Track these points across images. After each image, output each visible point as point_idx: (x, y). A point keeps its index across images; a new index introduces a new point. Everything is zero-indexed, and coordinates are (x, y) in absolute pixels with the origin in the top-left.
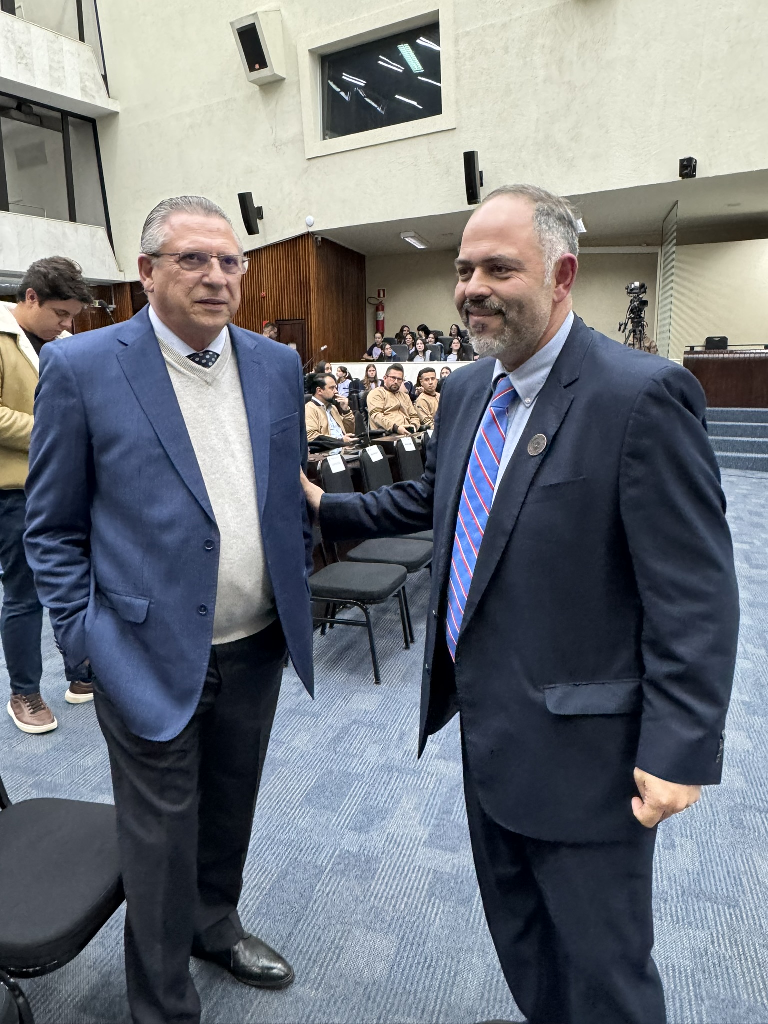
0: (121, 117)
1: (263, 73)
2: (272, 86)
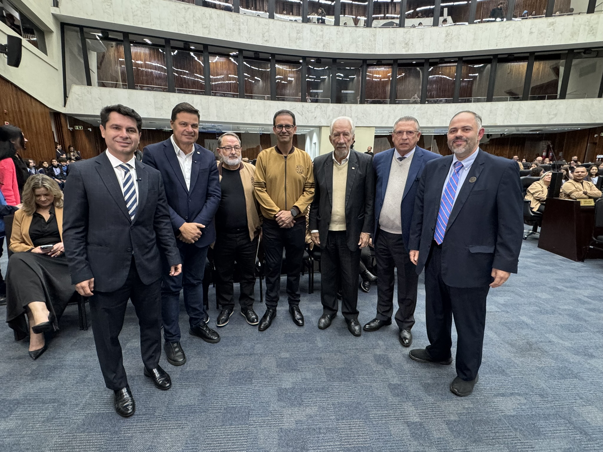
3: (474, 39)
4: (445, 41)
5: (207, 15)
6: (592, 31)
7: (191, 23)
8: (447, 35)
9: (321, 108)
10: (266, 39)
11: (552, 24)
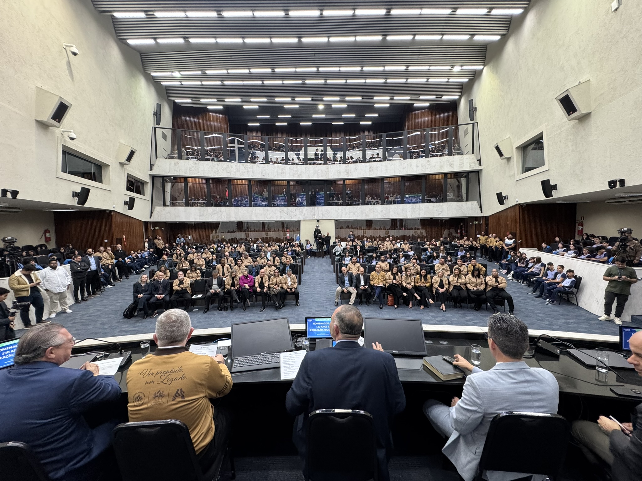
0: (483, 170)
1: (503, 157)
2: (509, 159)
3: (386, 170)
4: (370, 171)
5: (230, 166)
6: (451, 165)
7: (220, 171)
8: (370, 167)
9: (299, 210)
10: (263, 175)
11: (429, 161)
